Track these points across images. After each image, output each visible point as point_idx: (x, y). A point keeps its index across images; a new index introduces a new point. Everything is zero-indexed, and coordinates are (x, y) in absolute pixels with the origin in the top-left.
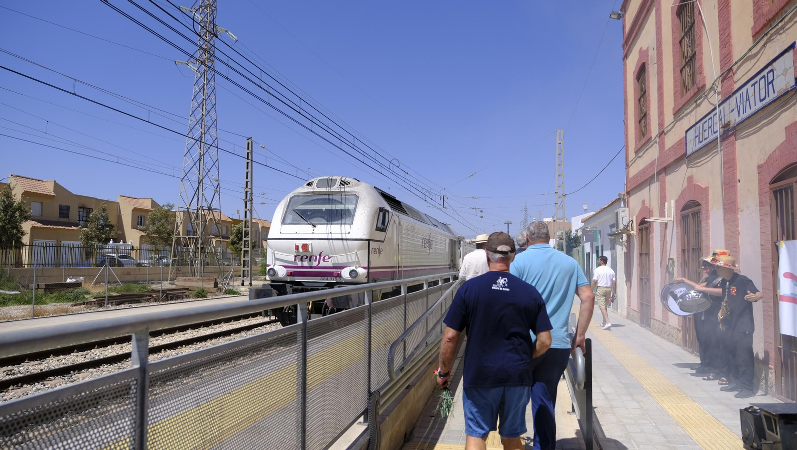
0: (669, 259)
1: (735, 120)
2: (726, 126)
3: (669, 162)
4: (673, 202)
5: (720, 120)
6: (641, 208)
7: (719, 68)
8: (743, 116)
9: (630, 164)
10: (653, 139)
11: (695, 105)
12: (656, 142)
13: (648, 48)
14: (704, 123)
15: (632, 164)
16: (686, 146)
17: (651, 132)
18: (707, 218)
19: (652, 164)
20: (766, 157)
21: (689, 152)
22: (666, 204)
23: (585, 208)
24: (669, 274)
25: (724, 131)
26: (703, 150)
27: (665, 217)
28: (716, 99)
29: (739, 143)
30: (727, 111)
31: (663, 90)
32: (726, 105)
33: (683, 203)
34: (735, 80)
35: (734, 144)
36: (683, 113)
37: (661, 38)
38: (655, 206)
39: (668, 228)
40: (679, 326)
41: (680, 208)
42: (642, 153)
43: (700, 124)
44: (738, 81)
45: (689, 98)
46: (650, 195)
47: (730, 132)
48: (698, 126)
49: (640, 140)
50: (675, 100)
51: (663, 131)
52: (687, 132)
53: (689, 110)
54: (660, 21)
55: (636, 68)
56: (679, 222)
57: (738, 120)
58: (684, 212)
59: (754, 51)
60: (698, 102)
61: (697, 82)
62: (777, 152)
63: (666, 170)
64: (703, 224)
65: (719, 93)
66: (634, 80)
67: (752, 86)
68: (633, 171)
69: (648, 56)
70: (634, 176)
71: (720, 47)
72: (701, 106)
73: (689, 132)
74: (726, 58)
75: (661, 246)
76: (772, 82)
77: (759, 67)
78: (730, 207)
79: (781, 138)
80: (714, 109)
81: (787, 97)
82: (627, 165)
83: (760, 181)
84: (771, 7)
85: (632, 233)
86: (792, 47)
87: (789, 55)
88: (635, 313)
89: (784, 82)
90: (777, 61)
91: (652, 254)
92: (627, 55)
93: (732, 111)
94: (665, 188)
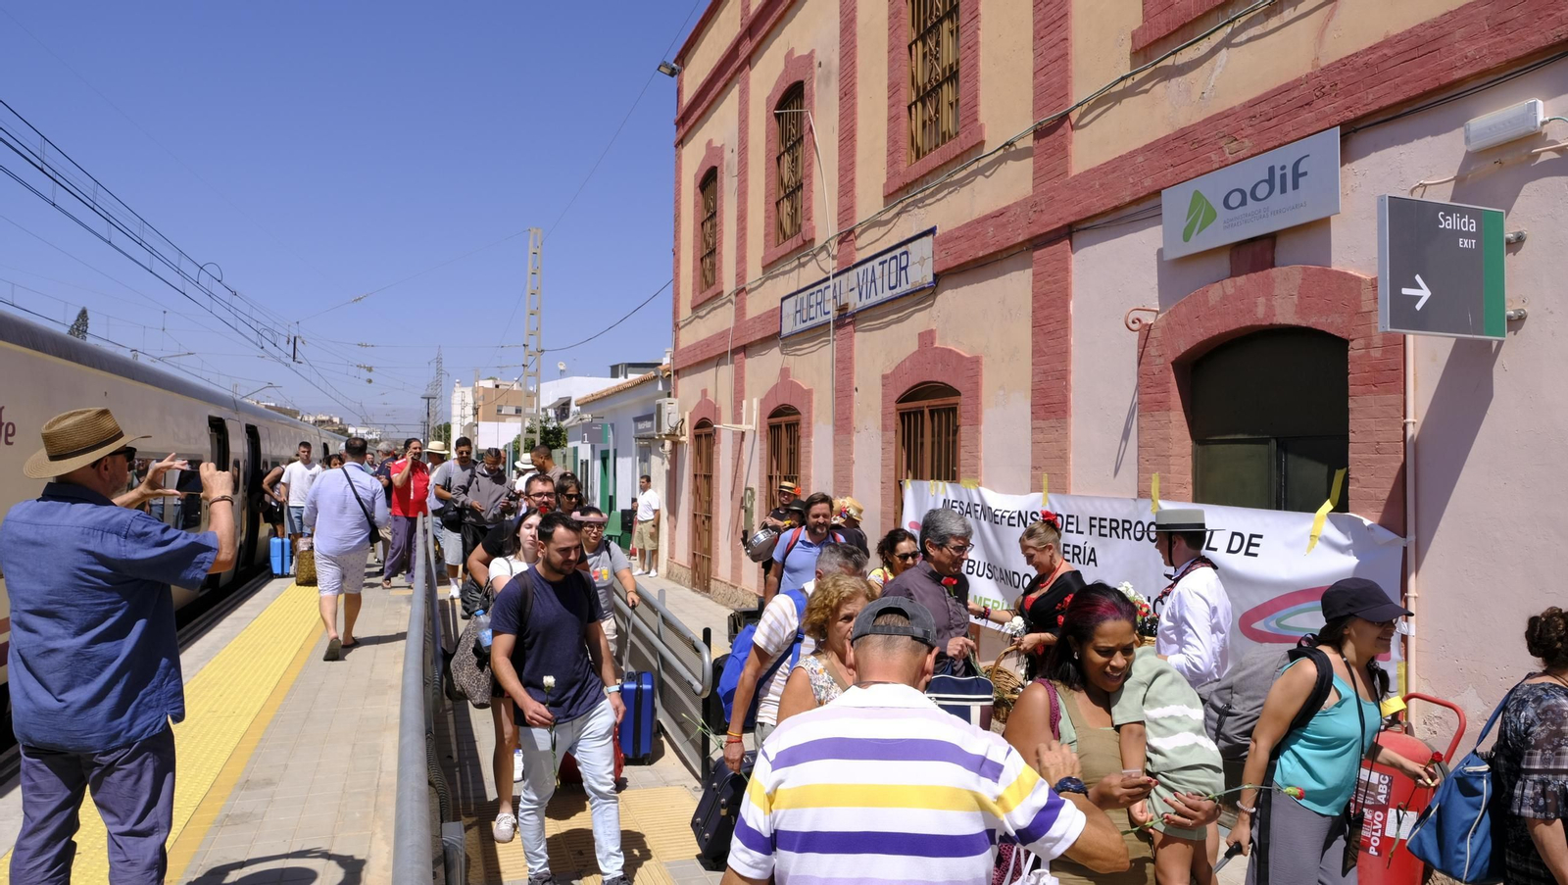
0: (746, 489)
2: (842, 310)
3: (753, 340)
4: (756, 403)
5: (835, 297)
6: (700, 402)
7: (835, 221)
8: (867, 301)
9: (681, 324)
10: (725, 294)
11: (797, 262)
12: (730, 301)
13: (723, 145)
14: (811, 294)
15: (686, 324)
16: (781, 322)
17: (722, 283)
18: (809, 435)
19: (723, 335)
20: (893, 366)
21: (785, 331)
22: (744, 402)
23: (562, 368)
24: (746, 511)
25: (839, 316)
26: (807, 336)
27: (741, 423)
28: (831, 266)
29: (858, 336)
30: (844, 289)
31: (746, 223)
32: (844, 278)
33: (773, 406)
34: (857, 248)
35: (852, 337)
37: (747, 141)
38: (726, 404)
39: (744, 439)
40: (758, 590)
41: (768, 413)
42: (704, 312)
43: (804, 295)
44: (861, 250)
45: (788, 250)
46: (717, 382)
47: (845, 318)
48: (800, 295)
49: (702, 292)
50: (767, 247)
51: (744, 289)
52: (783, 299)
53: (787, 268)
54: (747, 112)
55: (700, 169)
56: (765, 433)
57: (859, 305)
58: (775, 420)
59: (885, 217)
60: (803, 260)
61: (803, 230)
62: (907, 363)
63: (744, 349)
64: (803, 442)
65: (834, 258)
66: (695, 188)
67: (880, 264)
68: (689, 337)
69: (722, 159)
70: (688, 347)
71: (839, 193)
72: (808, 267)
73: (786, 301)
74: (847, 212)
75: (733, 466)
76: (905, 268)
77: (890, 241)
78: (843, 428)
79: (913, 346)
80: (827, 279)
81: (924, 295)
82: (676, 325)
83: (884, 396)
84: (910, 168)
85: (682, 439)
86: (932, 231)
87: (928, 240)
88: (683, 571)
89: (921, 273)
90: (914, 243)
91: (718, 477)
92: (685, 142)
93: (851, 290)
94: (743, 377)
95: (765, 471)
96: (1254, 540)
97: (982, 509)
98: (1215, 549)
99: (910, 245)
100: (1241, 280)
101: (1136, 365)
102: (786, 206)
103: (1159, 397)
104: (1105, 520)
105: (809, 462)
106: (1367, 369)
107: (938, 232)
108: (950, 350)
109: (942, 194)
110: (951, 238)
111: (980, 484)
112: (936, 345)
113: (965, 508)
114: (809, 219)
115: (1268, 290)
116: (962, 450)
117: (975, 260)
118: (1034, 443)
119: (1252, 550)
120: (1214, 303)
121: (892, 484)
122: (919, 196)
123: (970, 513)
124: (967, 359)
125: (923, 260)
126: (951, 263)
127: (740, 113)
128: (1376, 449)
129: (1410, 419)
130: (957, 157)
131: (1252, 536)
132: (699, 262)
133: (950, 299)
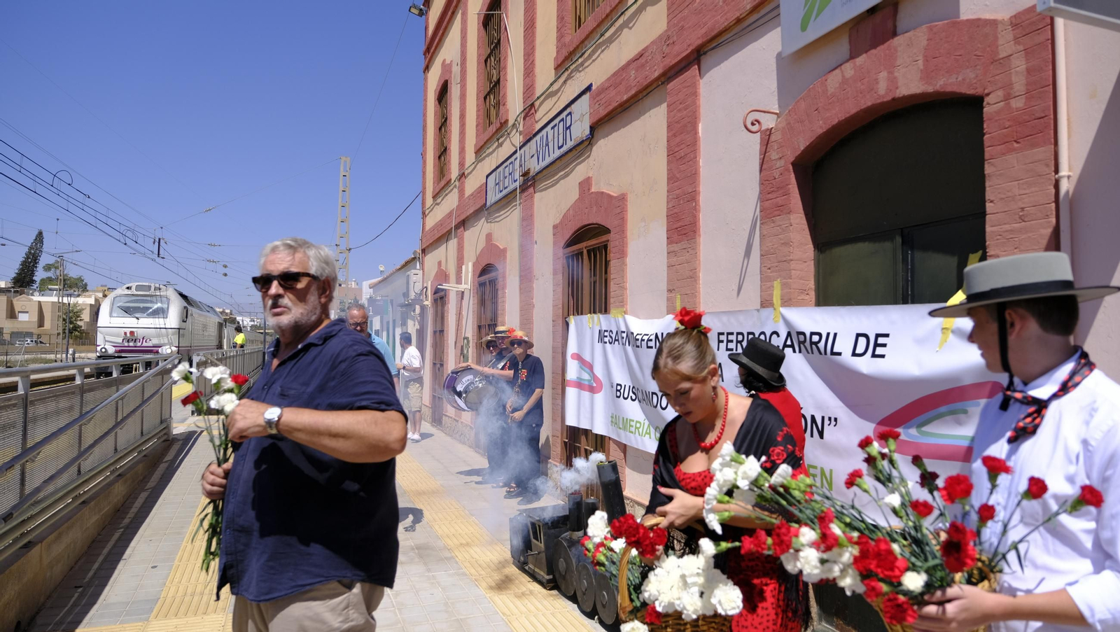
0: (464, 338)
1: (535, 168)
2: (525, 174)
3: (468, 214)
4: (470, 265)
5: (521, 166)
6: (437, 271)
7: (522, 101)
8: (543, 164)
9: (427, 212)
10: (452, 181)
11: (496, 144)
12: (455, 187)
13: (451, 61)
14: (505, 168)
15: (430, 212)
16: (486, 195)
17: (451, 173)
18: (504, 287)
19: (450, 214)
20: (561, 216)
21: (488, 204)
22: (464, 267)
24: (463, 355)
25: (524, 180)
26: (504, 202)
27: (461, 284)
28: (517, 139)
29: (537, 196)
30: (528, 157)
31: (465, 121)
32: (527, 148)
33: (480, 267)
34: (537, 119)
35: (532, 197)
36: (485, 152)
37: (466, 54)
38: (452, 270)
39: (464, 298)
40: (471, 423)
41: (478, 274)
42: (440, 199)
43: (501, 169)
44: (539, 120)
45: (491, 134)
46: (445, 254)
47: (530, 182)
48: (498, 170)
49: (438, 183)
50: (477, 134)
51: (464, 173)
52: (487, 177)
53: (491, 150)
54: (466, 29)
55: (438, 86)
56: (476, 291)
57: (538, 168)
58: (483, 278)
60: (500, 141)
61: (501, 114)
62: (571, 212)
63: (463, 224)
64: (500, 294)
65: (521, 133)
66: (435, 101)
67: (551, 129)
68: (431, 222)
69: (451, 72)
70: (429, 230)
71: (524, 75)
72: (504, 146)
73: (489, 178)
74: (528, 91)
75: (456, 321)
76: (569, 127)
77: (559, 106)
78: (526, 277)
79: (574, 195)
80: (515, 152)
81: (584, 148)
82: (424, 213)
83: (555, 244)
84: (573, 37)
85: (426, 303)
86: (589, 88)
87: (586, 97)
88: (427, 409)
89: (580, 129)
90: (575, 103)
91: (448, 331)
92: (429, 67)
93: (532, 156)
94: (462, 247)
95: (476, 323)
96: (881, 340)
97: (627, 336)
98: (839, 354)
99: (573, 106)
100: (860, 60)
101: (758, 173)
102: (490, 98)
103: (780, 201)
104: (732, 334)
105: (504, 310)
106: (1007, 124)
107: (594, 88)
108: (602, 193)
109: (597, 54)
110: (603, 89)
111: (625, 313)
112: (593, 190)
113: (614, 336)
114: (504, 105)
115: (890, 65)
116: (612, 283)
117: (621, 105)
118: (670, 266)
119: (879, 351)
120: (833, 90)
121: (560, 322)
122: (580, 60)
123: (618, 340)
124: (616, 197)
125: (582, 116)
126: (603, 112)
127: (462, 31)
128: (1020, 217)
129: (1064, 172)
130: (607, 16)
131: (878, 336)
132: (437, 161)
133: (603, 146)
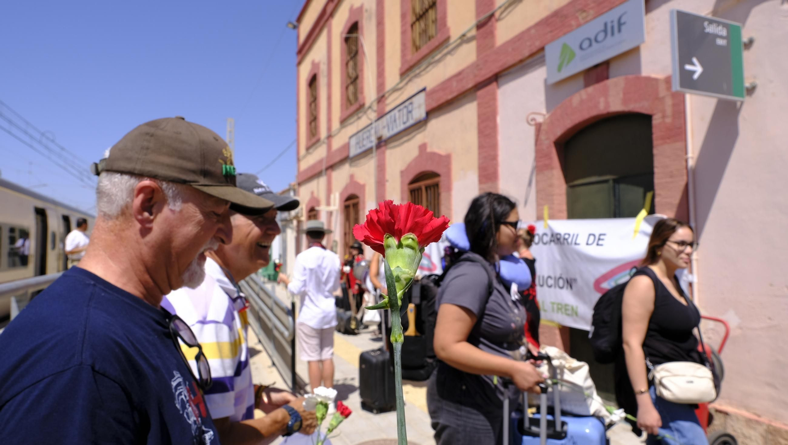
0: (334, 241)
1: (386, 135)
2: (380, 139)
3: (335, 161)
4: (338, 194)
5: (376, 133)
6: (310, 198)
7: (375, 92)
8: (392, 133)
9: (301, 158)
10: (322, 140)
11: (356, 117)
12: (324, 143)
13: (320, 61)
14: (364, 133)
15: (303, 158)
16: (349, 150)
17: (320, 134)
18: (364, 208)
19: (321, 161)
20: (406, 165)
21: (351, 155)
22: (332, 196)
25: (378, 142)
26: (363, 155)
27: (331, 206)
28: (373, 116)
29: (388, 152)
30: (381, 127)
31: (331, 101)
32: (380, 122)
33: (346, 196)
34: (388, 103)
35: (385, 153)
36: (348, 122)
37: (331, 57)
38: (322, 197)
39: (333, 215)
41: (344, 199)
42: (312, 150)
43: (360, 134)
45: (352, 111)
46: (318, 186)
47: (382, 143)
48: (358, 134)
50: (342, 111)
51: (331, 135)
52: (351, 137)
53: (352, 121)
55: (308, 76)
56: (342, 210)
57: (388, 135)
58: (347, 203)
59: (401, 85)
60: (359, 115)
61: (359, 99)
62: (413, 163)
63: (332, 167)
64: (361, 213)
65: (375, 111)
66: (306, 86)
67: (399, 111)
68: (304, 165)
69: (319, 68)
70: (304, 170)
71: (377, 76)
72: (362, 119)
74: (381, 86)
76: (411, 111)
77: (403, 98)
79: (416, 153)
80: (371, 124)
81: (420, 124)
82: (298, 159)
83: (402, 182)
84: (412, 57)
86: (424, 89)
87: (422, 95)
89: (419, 113)
90: (415, 97)
92: (301, 63)
93: (384, 127)
94: (331, 182)
95: (343, 231)
96: (601, 237)
99: (413, 99)
100: (589, 89)
101: (534, 146)
102: (351, 88)
106: (664, 130)
107: (428, 89)
108: (435, 153)
109: (429, 69)
110: (434, 91)
112: (428, 151)
114: (362, 93)
115: (606, 93)
117: (447, 102)
119: (600, 242)
122: (417, 71)
124: (444, 156)
125: (419, 106)
126: (436, 104)
127: (328, 42)
129: (690, 155)
130: (436, 47)
131: (600, 235)
133: (435, 124)
